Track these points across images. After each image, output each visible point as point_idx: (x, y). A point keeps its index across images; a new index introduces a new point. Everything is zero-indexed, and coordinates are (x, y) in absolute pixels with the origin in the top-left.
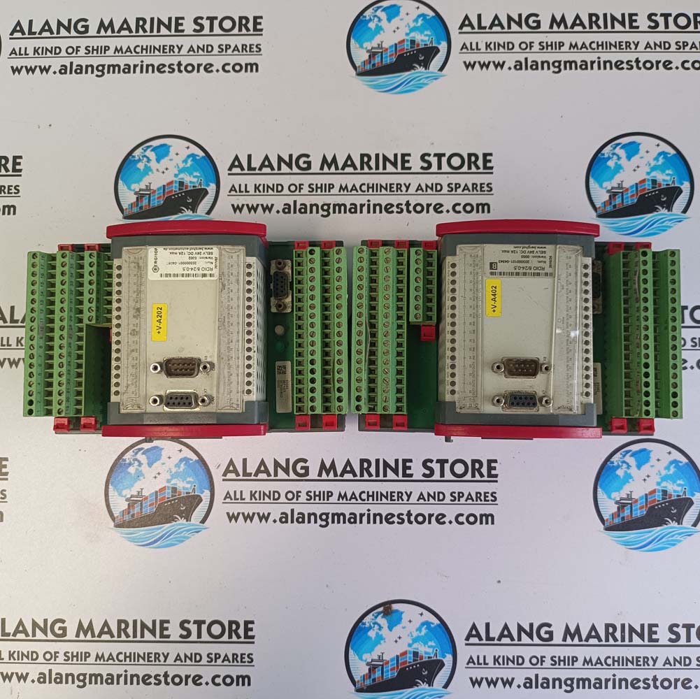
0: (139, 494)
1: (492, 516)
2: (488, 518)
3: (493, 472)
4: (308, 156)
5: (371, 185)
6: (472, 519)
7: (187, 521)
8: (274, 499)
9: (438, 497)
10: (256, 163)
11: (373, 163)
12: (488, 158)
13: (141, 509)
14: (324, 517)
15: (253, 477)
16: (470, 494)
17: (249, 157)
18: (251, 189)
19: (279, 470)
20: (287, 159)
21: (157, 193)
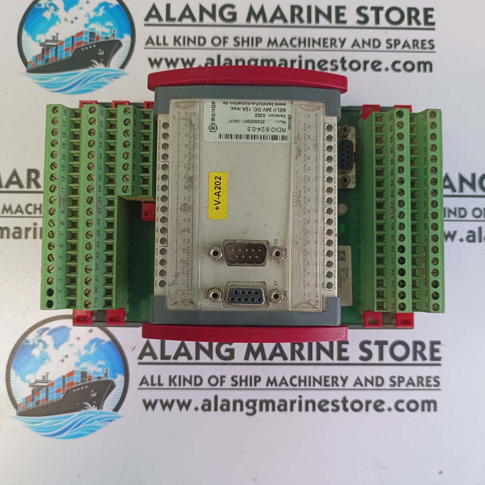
0: (45, 379)
1: (435, 402)
2: (430, 405)
3: (436, 355)
4: (233, 6)
5: (302, 40)
6: (413, 406)
7: (98, 409)
8: (195, 385)
9: (376, 382)
10: (175, 13)
11: (304, 16)
12: (430, 13)
13: (47, 395)
14: (251, 404)
15: (172, 361)
16: (411, 379)
17: (168, 6)
18: (170, 41)
19: (202, 353)
20: (210, 10)
21: (65, 44)
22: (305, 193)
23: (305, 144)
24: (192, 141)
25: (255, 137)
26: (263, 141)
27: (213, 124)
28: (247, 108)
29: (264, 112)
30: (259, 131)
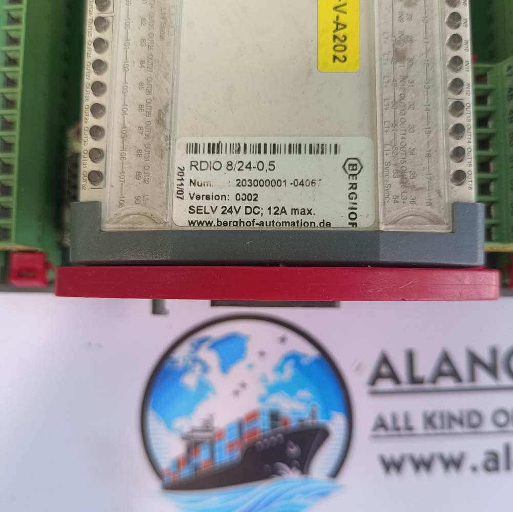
22: (151, 36)
23: (147, 136)
24: (399, 140)
25: (259, 149)
26: (241, 140)
27: (354, 175)
28: (275, 213)
29: (237, 204)
30: (250, 163)
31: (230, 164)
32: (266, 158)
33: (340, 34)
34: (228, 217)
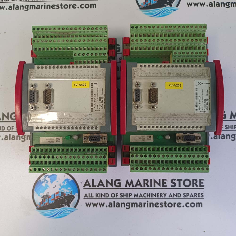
22: (176, 118)
23: (194, 118)
24: (195, 76)
26: (195, 102)
27: (201, 83)
28: (208, 96)
29: (206, 102)
30: (199, 100)
31: (199, 104)
32: (198, 98)
33: (176, 85)
34: (208, 104)
